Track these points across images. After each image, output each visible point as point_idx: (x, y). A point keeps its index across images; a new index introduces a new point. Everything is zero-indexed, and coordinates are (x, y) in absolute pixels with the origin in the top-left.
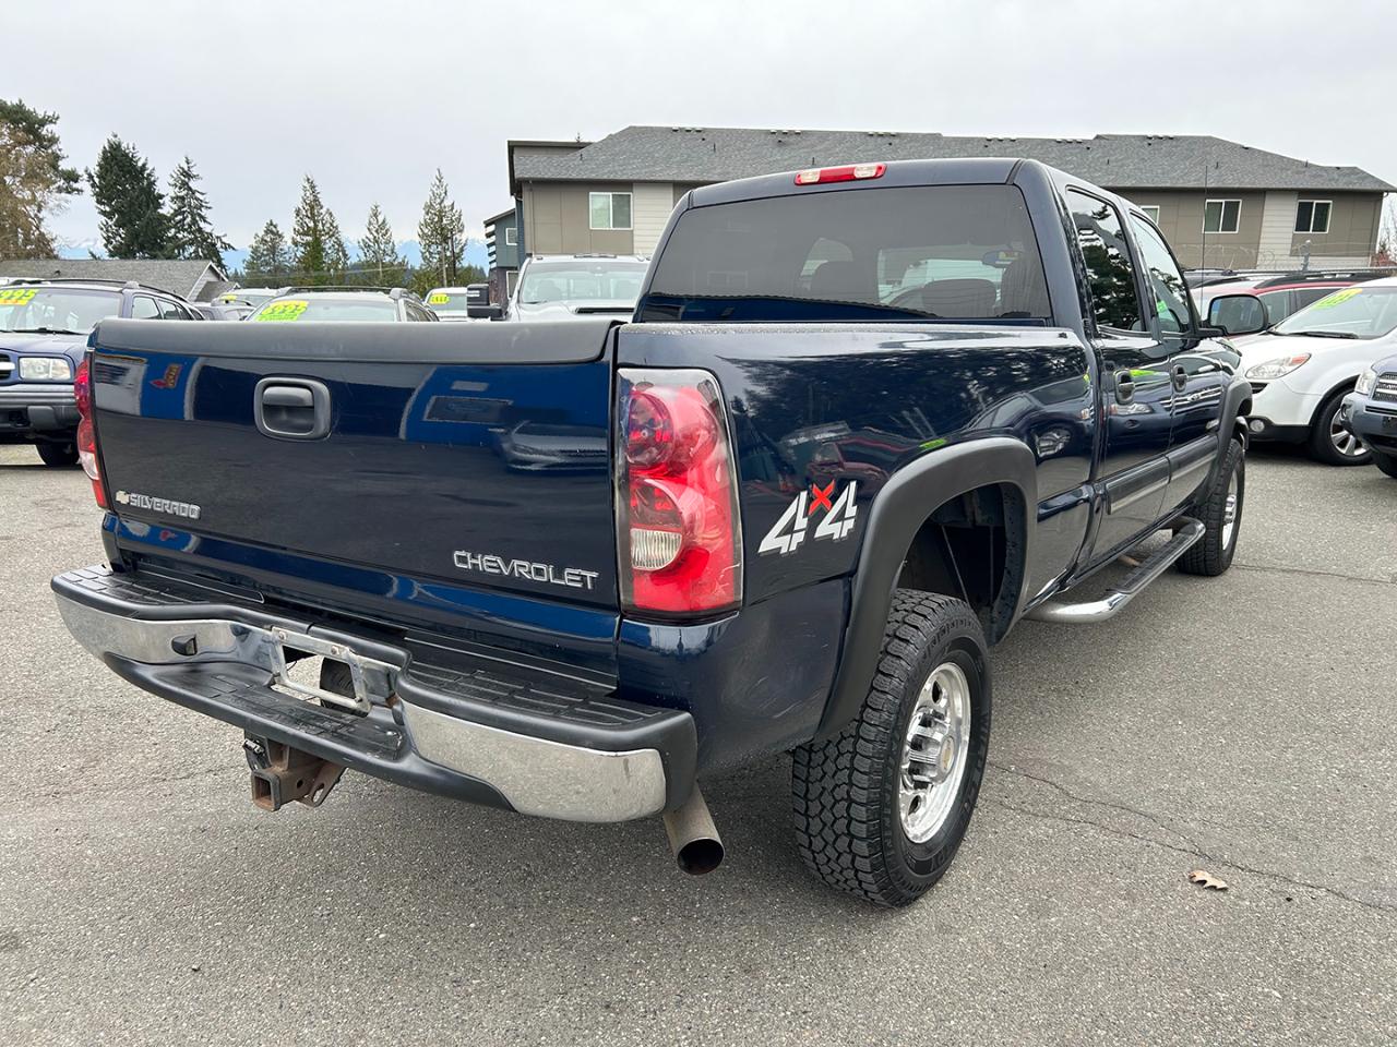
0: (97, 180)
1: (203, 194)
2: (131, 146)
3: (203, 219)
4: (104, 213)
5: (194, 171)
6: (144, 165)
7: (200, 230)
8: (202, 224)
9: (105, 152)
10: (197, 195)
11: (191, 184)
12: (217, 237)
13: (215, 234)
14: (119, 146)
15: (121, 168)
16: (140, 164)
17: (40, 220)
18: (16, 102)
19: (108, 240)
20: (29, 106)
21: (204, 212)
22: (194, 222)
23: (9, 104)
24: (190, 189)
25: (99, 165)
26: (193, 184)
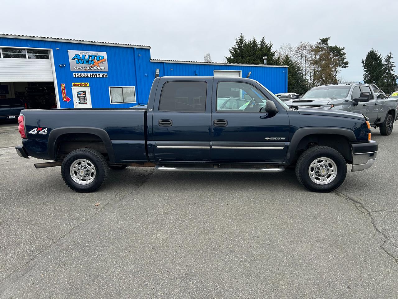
0: (365, 62)
1: (393, 63)
2: (376, 51)
3: (392, 70)
4: (365, 71)
5: (392, 56)
6: (379, 56)
7: (390, 74)
8: (391, 72)
9: (368, 54)
10: (392, 63)
11: (390, 60)
12: (396, 75)
13: (395, 74)
14: (373, 51)
15: (372, 58)
16: (378, 56)
17: (336, 76)
18: (335, 46)
19: (365, 78)
20: (338, 46)
21: (393, 68)
22: (389, 71)
23: (333, 47)
24: (390, 61)
25: (366, 58)
26: (391, 60)
